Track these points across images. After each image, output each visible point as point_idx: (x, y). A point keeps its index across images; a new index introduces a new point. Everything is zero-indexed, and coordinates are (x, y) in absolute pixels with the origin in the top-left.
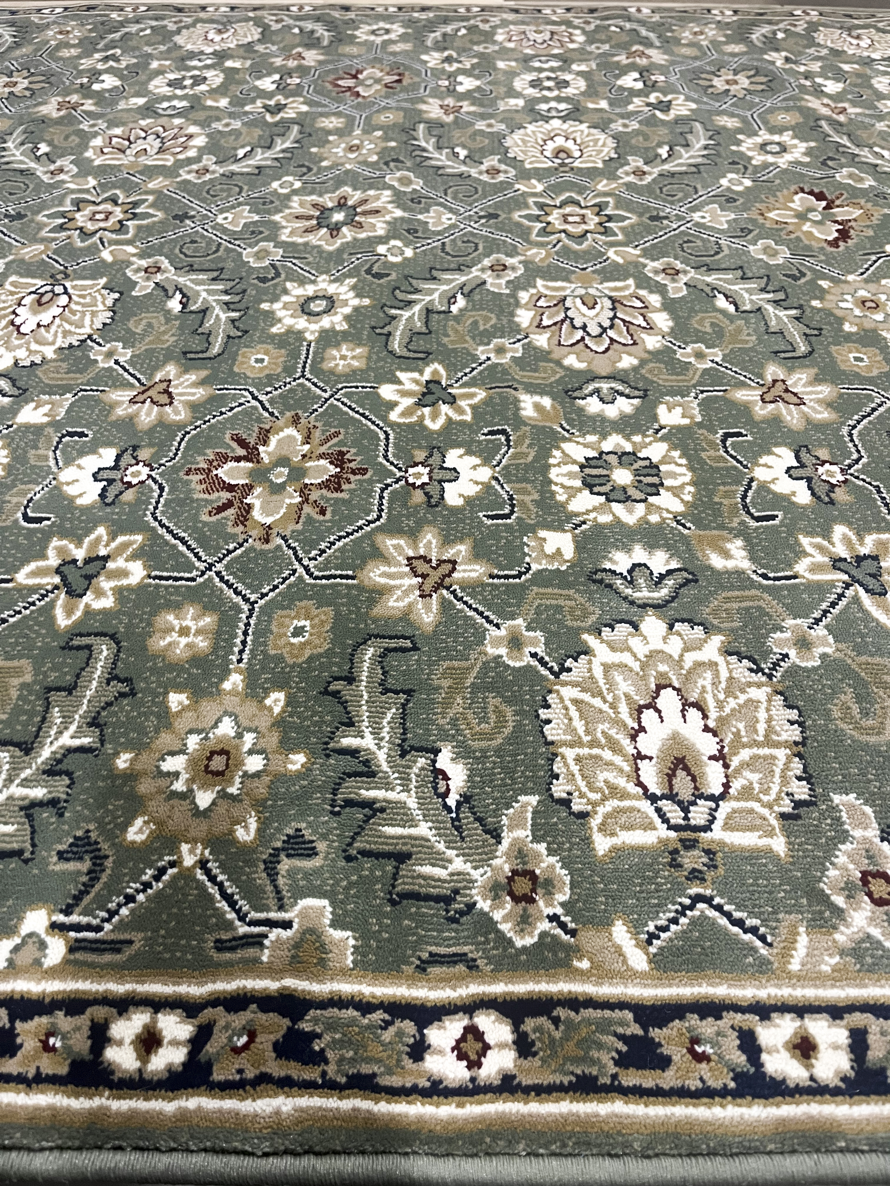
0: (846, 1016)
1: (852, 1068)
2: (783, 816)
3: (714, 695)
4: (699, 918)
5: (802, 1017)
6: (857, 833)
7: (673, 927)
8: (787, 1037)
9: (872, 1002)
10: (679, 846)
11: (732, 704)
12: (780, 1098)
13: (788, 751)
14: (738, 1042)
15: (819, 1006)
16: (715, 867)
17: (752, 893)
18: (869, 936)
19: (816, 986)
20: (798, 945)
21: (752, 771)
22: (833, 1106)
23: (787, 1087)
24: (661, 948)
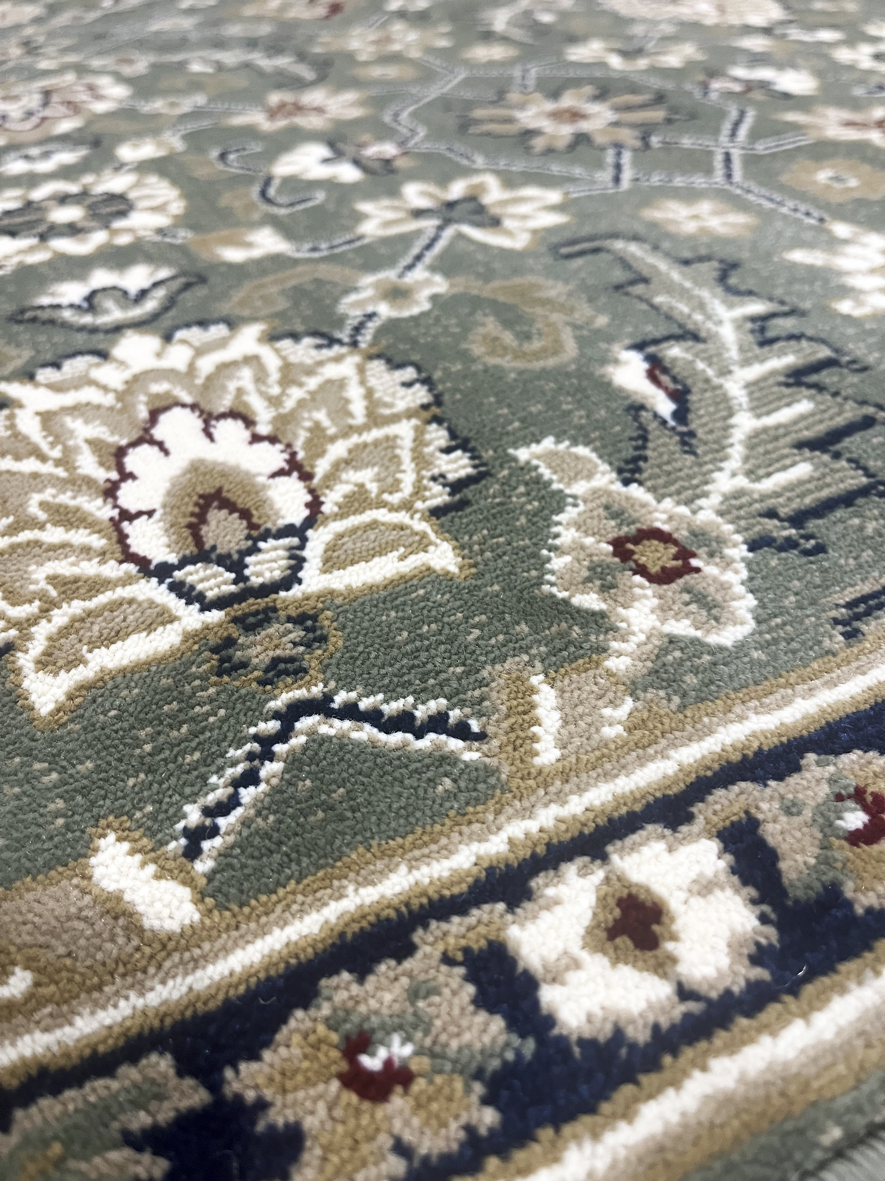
0: (697, 808)
1: (763, 919)
2: (436, 513)
3: (262, 394)
4: (305, 748)
5: (604, 858)
6: (580, 488)
7: (247, 794)
8: (586, 919)
9: (736, 757)
10: (234, 631)
11: (296, 394)
12: (627, 1090)
13: (414, 422)
14: (471, 989)
15: (631, 814)
16: (323, 639)
17: (415, 654)
18: (672, 640)
19: (607, 776)
20: (540, 712)
21: (356, 469)
22: (766, 1040)
23: (633, 1046)
24: (224, 854)
